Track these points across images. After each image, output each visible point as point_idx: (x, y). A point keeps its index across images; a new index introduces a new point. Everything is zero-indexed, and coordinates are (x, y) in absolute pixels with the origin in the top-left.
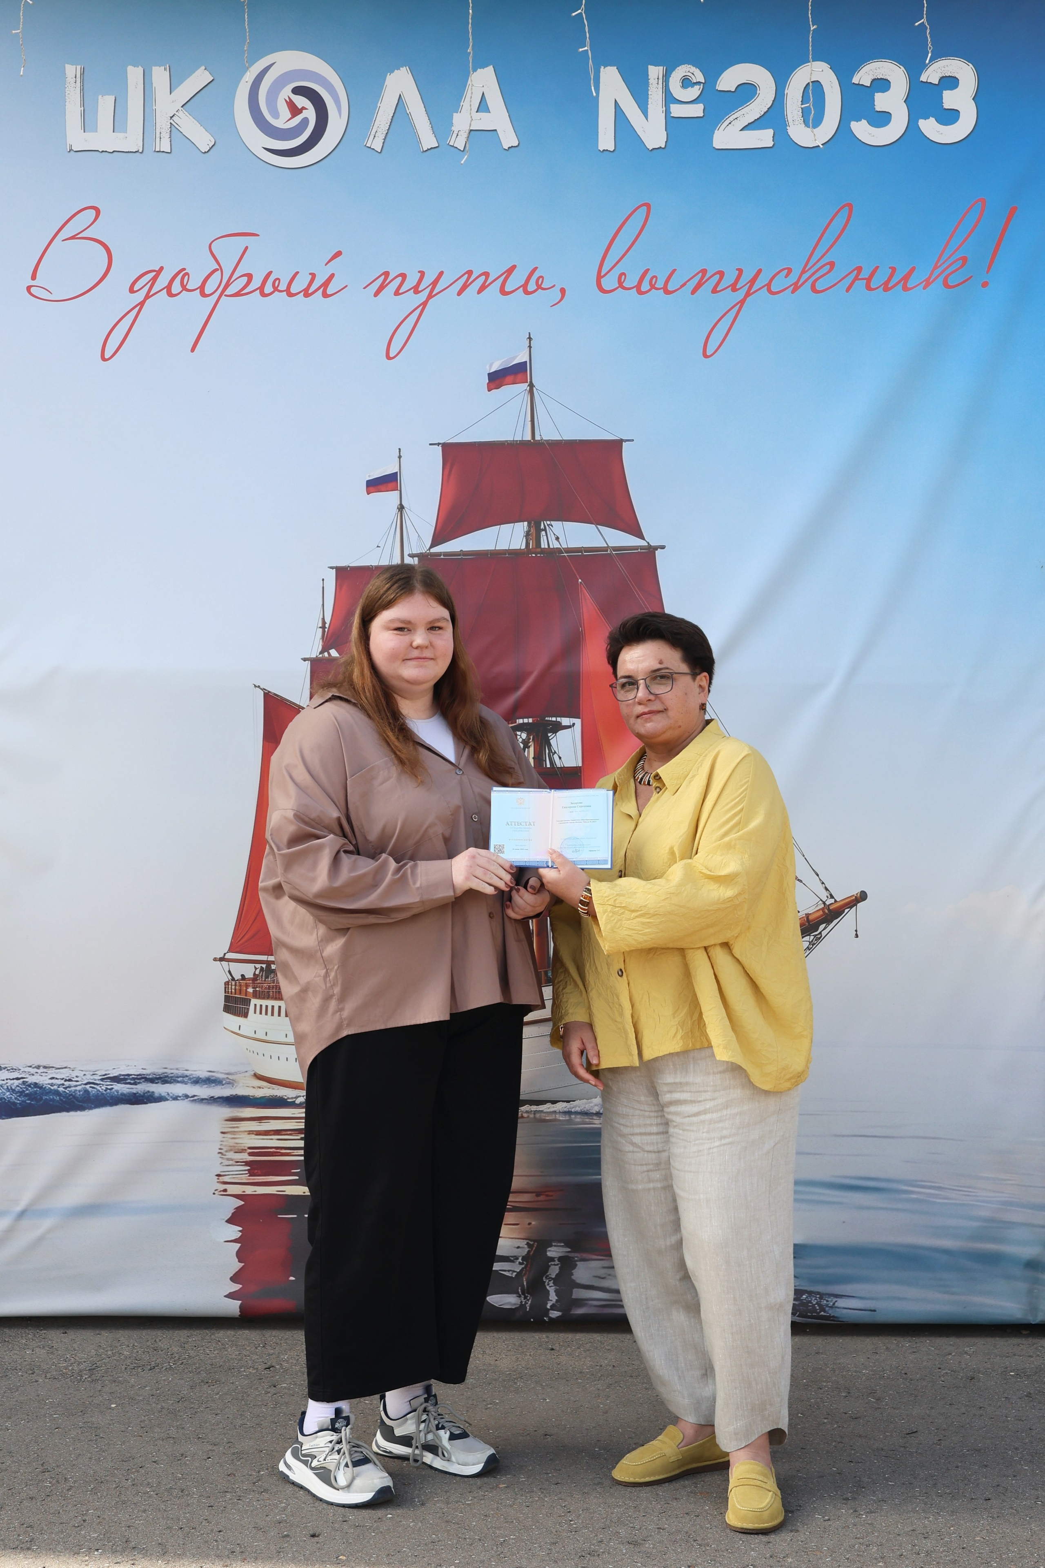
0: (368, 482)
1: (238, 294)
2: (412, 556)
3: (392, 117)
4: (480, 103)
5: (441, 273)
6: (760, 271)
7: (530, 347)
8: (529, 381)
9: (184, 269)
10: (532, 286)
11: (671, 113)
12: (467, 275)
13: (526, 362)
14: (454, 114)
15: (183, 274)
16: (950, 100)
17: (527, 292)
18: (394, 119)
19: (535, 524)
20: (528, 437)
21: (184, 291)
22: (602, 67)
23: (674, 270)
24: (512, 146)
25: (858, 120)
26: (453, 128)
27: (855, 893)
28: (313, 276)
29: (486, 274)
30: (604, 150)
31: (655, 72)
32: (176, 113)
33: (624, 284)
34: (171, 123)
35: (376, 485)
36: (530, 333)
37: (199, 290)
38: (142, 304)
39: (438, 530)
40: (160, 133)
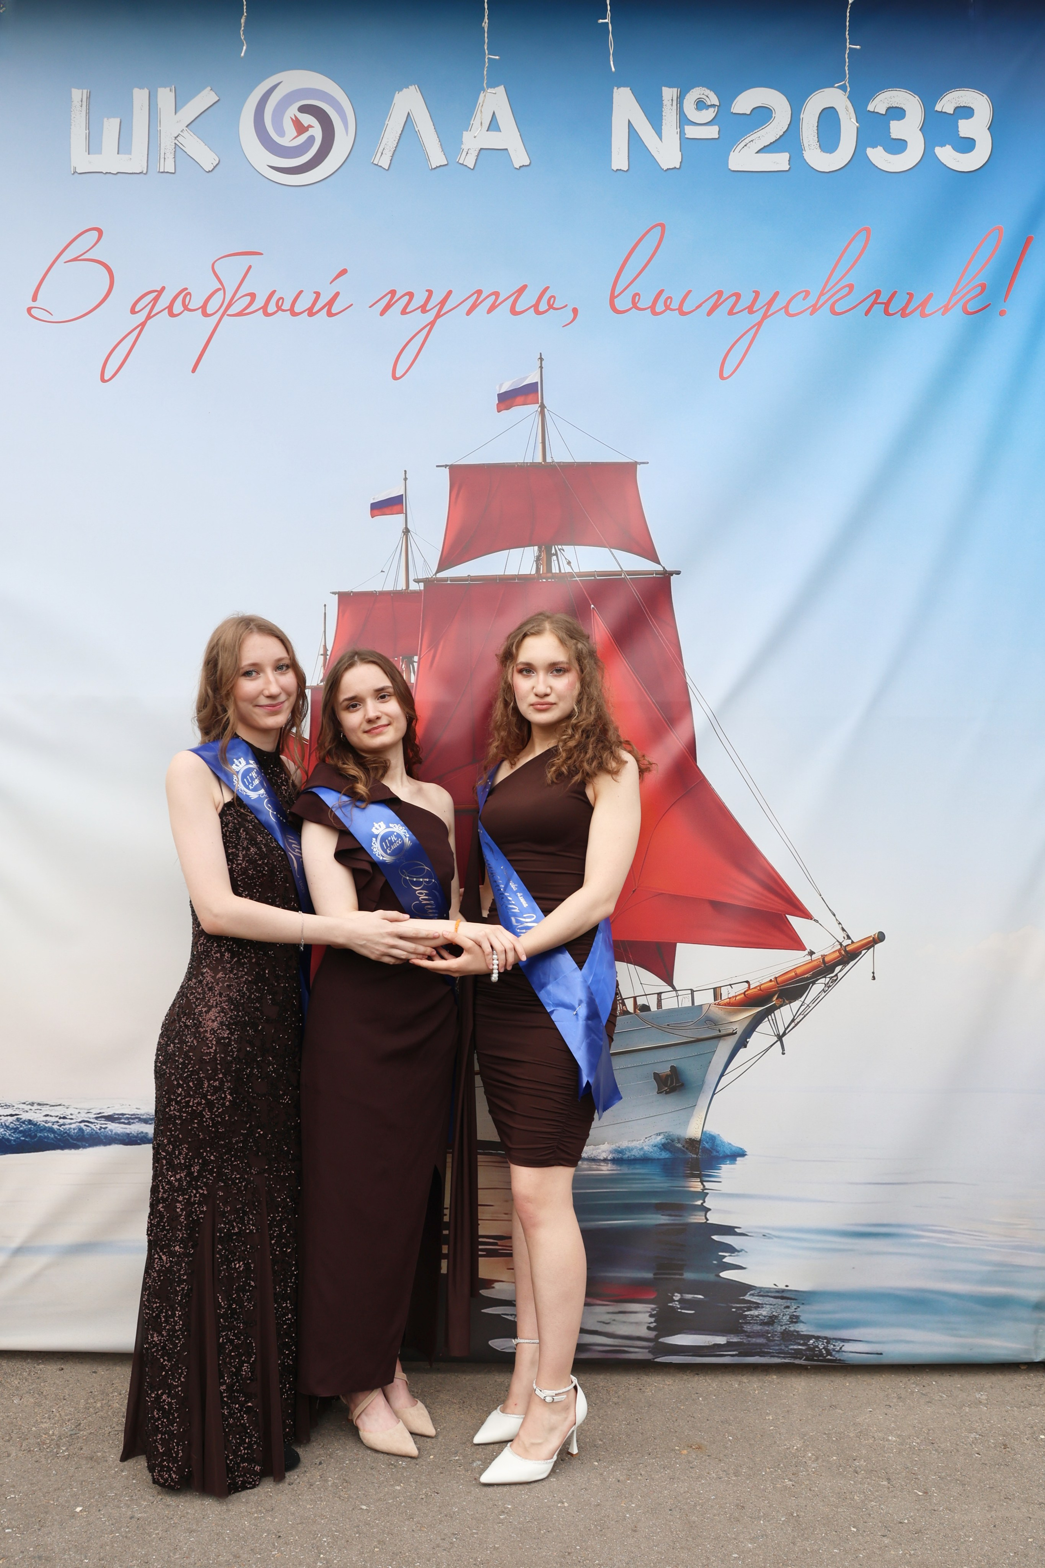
0: (372, 505)
1: (240, 314)
2: (418, 581)
3: (400, 134)
4: (491, 121)
5: (450, 292)
6: (776, 294)
7: (541, 367)
8: (540, 402)
9: (186, 289)
10: (543, 306)
11: (685, 134)
12: (476, 295)
13: (537, 383)
14: (464, 132)
15: (185, 293)
16: (965, 128)
17: (538, 312)
18: (403, 135)
19: (546, 548)
20: (539, 459)
21: (186, 311)
22: (616, 88)
23: (690, 292)
24: (523, 166)
25: (874, 146)
26: (463, 147)
27: (874, 934)
28: (318, 294)
29: (497, 294)
30: (617, 170)
31: (669, 94)
32: (181, 133)
33: (638, 305)
34: (175, 144)
35: (381, 507)
36: (541, 354)
37: (200, 310)
38: (143, 325)
39: (444, 553)
40: (165, 154)
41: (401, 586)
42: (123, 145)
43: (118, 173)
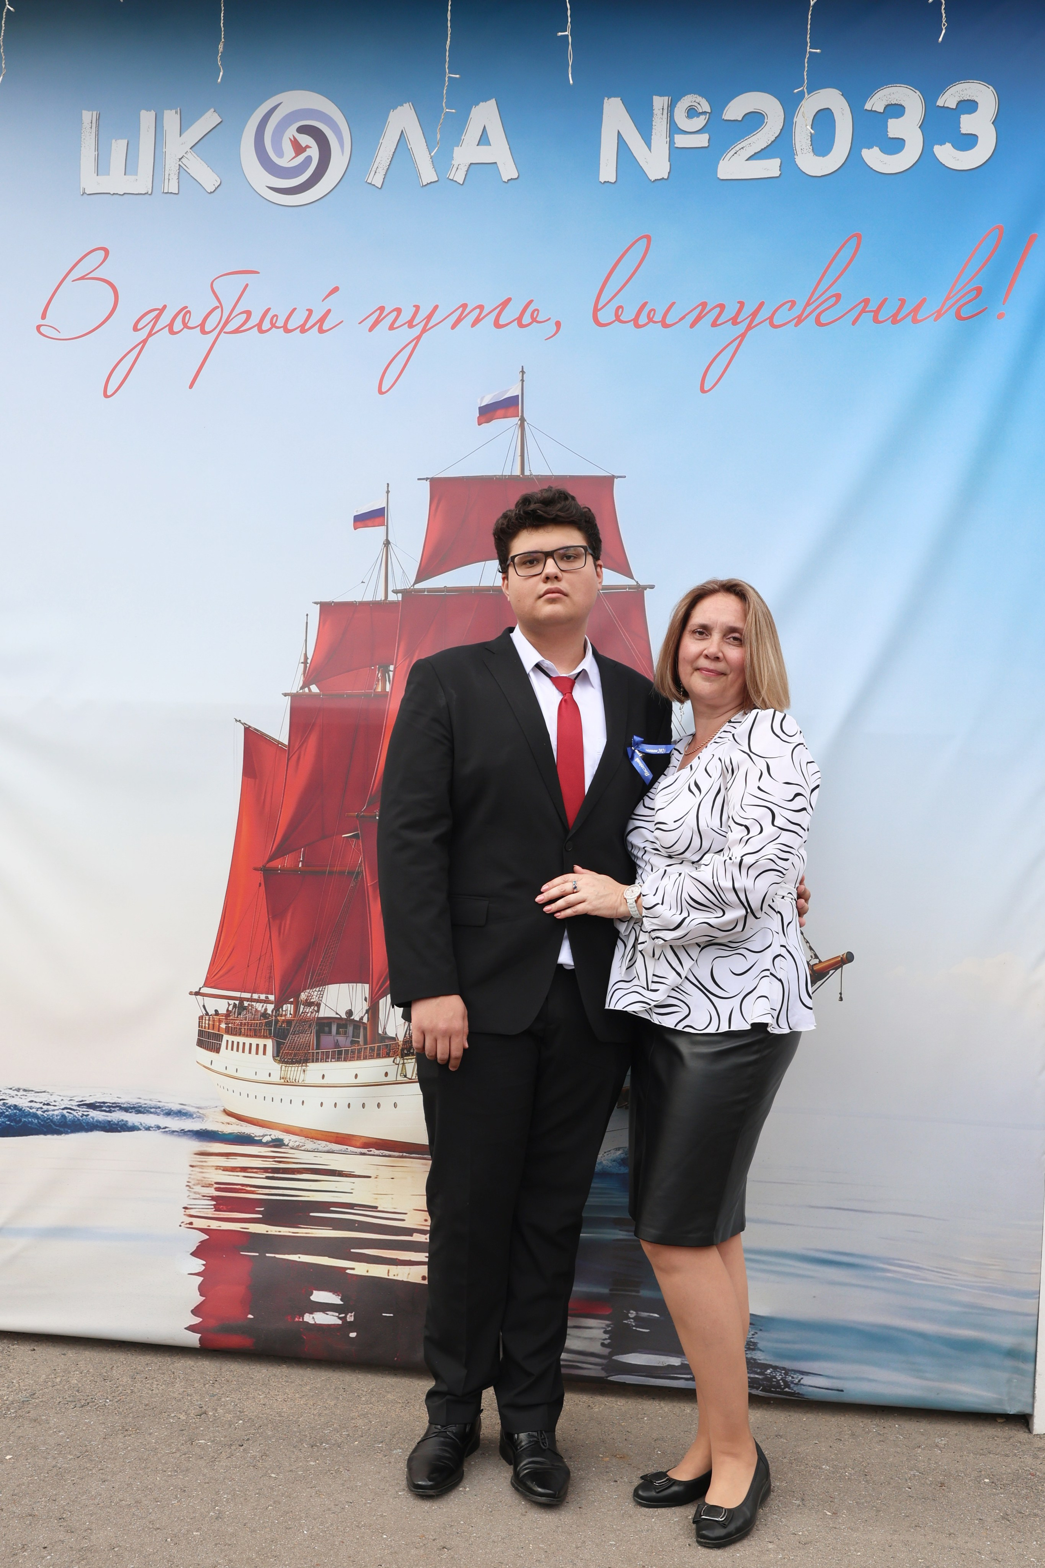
0: (355, 516)
1: (236, 332)
2: (396, 592)
3: (394, 153)
4: (480, 136)
5: (436, 307)
6: (762, 304)
7: (523, 380)
8: (520, 415)
9: (186, 307)
10: (526, 319)
11: (675, 144)
12: (461, 308)
13: (518, 396)
14: (455, 148)
15: (185, 312)
16: (967, 124)
17: (521, 325)
18: (396, 154)
20: (517, 472)
21: (185, 329)
22: (606, 98)
23: (674, 303)
24: (512, 179)
25: (869, 147)
26: (453, 162)
27: (841, 954)
28: (310, 312)
29: (481, 307)
30: (605, 182)
31: (660, 102)
32: (184, 155)
33: (622, 318)
34: (179, 165)
35: (364, 520)
36: (522, 367)
37: (199, 327)
38: (144, 342)
39: (422, 565)
40: (169, 175)
41: (380, 597)
42: (130, 167)
43: (124, 194)
